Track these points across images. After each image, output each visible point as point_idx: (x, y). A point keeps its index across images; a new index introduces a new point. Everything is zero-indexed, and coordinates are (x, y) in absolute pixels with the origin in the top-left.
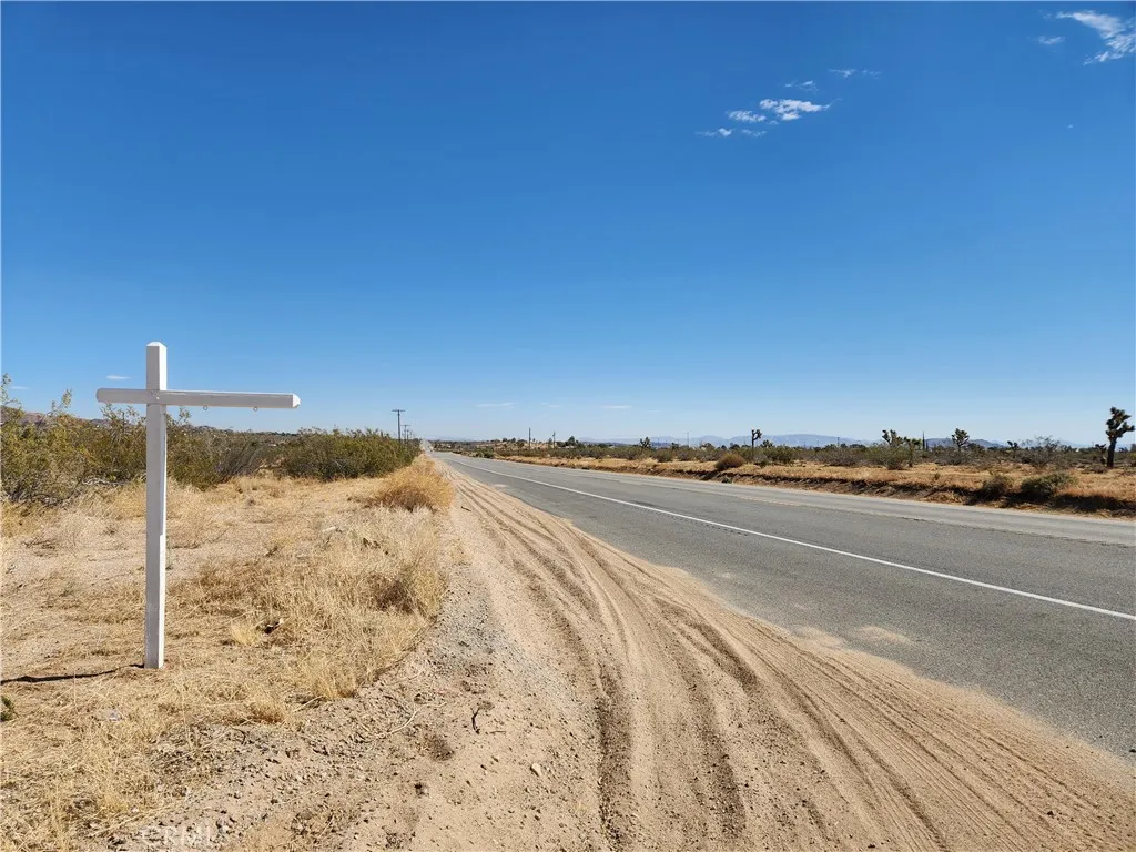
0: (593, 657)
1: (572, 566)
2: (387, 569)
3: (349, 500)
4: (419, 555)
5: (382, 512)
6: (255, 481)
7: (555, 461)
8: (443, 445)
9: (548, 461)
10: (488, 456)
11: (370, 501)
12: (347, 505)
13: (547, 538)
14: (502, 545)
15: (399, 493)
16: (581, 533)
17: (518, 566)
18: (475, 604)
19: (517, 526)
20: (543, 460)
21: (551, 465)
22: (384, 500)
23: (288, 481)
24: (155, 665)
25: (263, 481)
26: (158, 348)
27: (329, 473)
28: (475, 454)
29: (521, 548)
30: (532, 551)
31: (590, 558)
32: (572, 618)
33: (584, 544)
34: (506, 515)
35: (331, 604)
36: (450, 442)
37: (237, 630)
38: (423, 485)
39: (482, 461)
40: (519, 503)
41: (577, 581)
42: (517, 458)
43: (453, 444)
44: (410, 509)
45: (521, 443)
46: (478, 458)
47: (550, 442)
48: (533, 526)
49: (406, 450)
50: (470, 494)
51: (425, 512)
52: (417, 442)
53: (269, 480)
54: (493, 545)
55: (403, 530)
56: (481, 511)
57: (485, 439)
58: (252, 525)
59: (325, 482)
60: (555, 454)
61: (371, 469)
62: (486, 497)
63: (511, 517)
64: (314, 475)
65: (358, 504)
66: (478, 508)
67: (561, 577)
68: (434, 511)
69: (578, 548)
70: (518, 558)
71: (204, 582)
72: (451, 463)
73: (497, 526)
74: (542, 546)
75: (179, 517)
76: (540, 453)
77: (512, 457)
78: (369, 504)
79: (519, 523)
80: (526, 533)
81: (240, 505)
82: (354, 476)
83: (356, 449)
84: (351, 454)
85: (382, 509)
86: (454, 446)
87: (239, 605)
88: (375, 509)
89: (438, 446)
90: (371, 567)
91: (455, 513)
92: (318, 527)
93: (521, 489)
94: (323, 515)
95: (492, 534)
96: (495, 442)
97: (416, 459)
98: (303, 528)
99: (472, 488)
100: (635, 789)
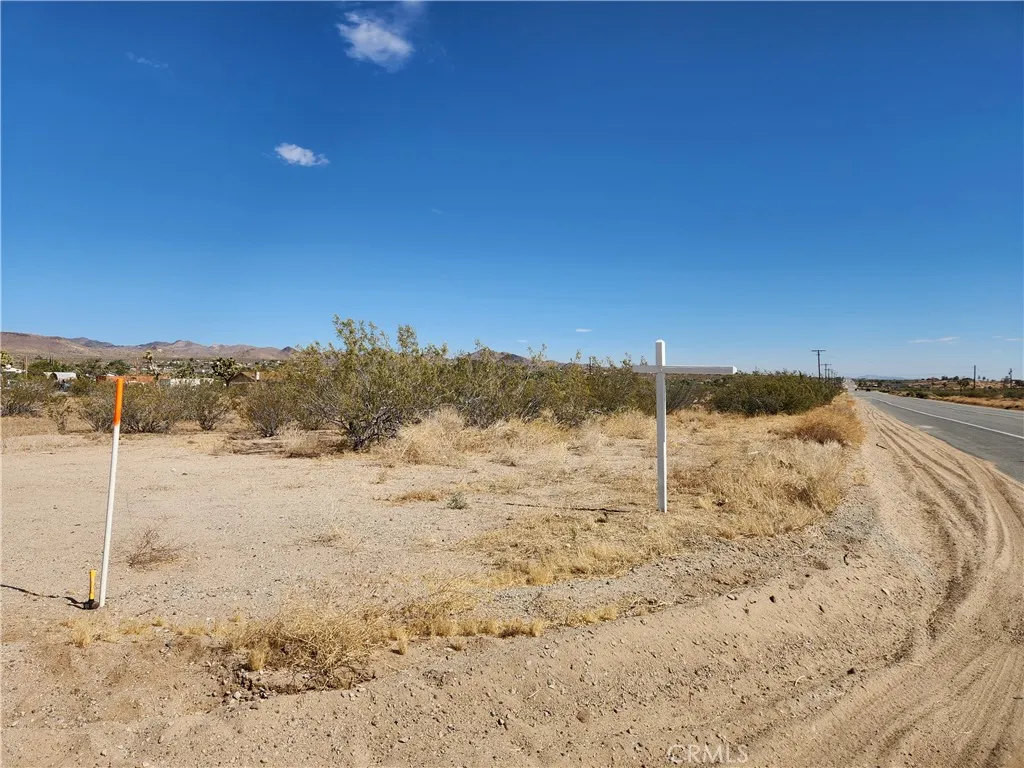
0: (961, 556)
1: (976, 500)
2: (800, 482)
3: (769, 432)
4: (823, 474)
5: (797, 443)
6: (692, 414)
7: (1008, 402)
8: (869, 383)
9: (997, 402)
10: (921, 396)
11: (787, 434)
12: (767, 436)
13: (960, 476)
14: (911, 479)
15: (813, 428)
16: (999, 473)
17: (920, 495)
18: (865, 510)
19: (932, 465)
20: (992, 402)
21: (1002, 407)
22: (799, 434)
23: (716, 415)
24: (663, 511)
25: (697, 415)
26: (661, 344)
27: (751, 410)
28: (905, 393)
29: (929, 481)
30: (941, 486)
31: (1000, 495)
32: (954, 533)
33: (999, 484)
34: (923, 454)
35: (758, 496)
36: (876, 381)
37: (701, 501)
38: (834, 422)
39: (914, 401)
40: (941, 444)
41: (977, 512)
42: (957, 398)
43: (880, 383)
44: (821, 442)
45: (965, 382)
46: (910, 398)
47: (1006, 381)
48: (950, 466)
49: (826, 389)
50: (890, 433)
51: (835, 445)
52: (839, 380)
53: (702, 414)
54: (901, 478)
55: (814, 458)
56: (898, 450)
57: (921, 378)
58: (696, 446)
59: (748, 417)
60: (1010, 395)
61: (789, 408)
62: (905, 437)
63: (928, 457)
64: (739, 411)
65: (776, 436)
66: (894, 446)
67: (961, 507)
68: (843, 445)
69: (991, 486)
70: (923, 489)
71: (675, 476)
72: (877, 403)
73: (909, 463)
74: (952, 481)
75: (648, 438)
76: (990, 392)
77: (951, 398)
78: (786, 436)
79: (935, 462)
80: (940, 471)
81: (686, 433)
82: (774, 412)
83: (776, 389)
84: (770, 393)
85: (797, 441)
86: (881, 385)
87: (700, 490)
88: (790, 441)
89: (863, 385)
90: (786, 479)
91: (866, 448)
92: (745, 451)
93: (947, 430)
94: (748, 443)
95: (903, 469)
96: (933, 381)
97: (836, 398)
98: (734, 450)
99: (892, 428)
100: (958, 615)
